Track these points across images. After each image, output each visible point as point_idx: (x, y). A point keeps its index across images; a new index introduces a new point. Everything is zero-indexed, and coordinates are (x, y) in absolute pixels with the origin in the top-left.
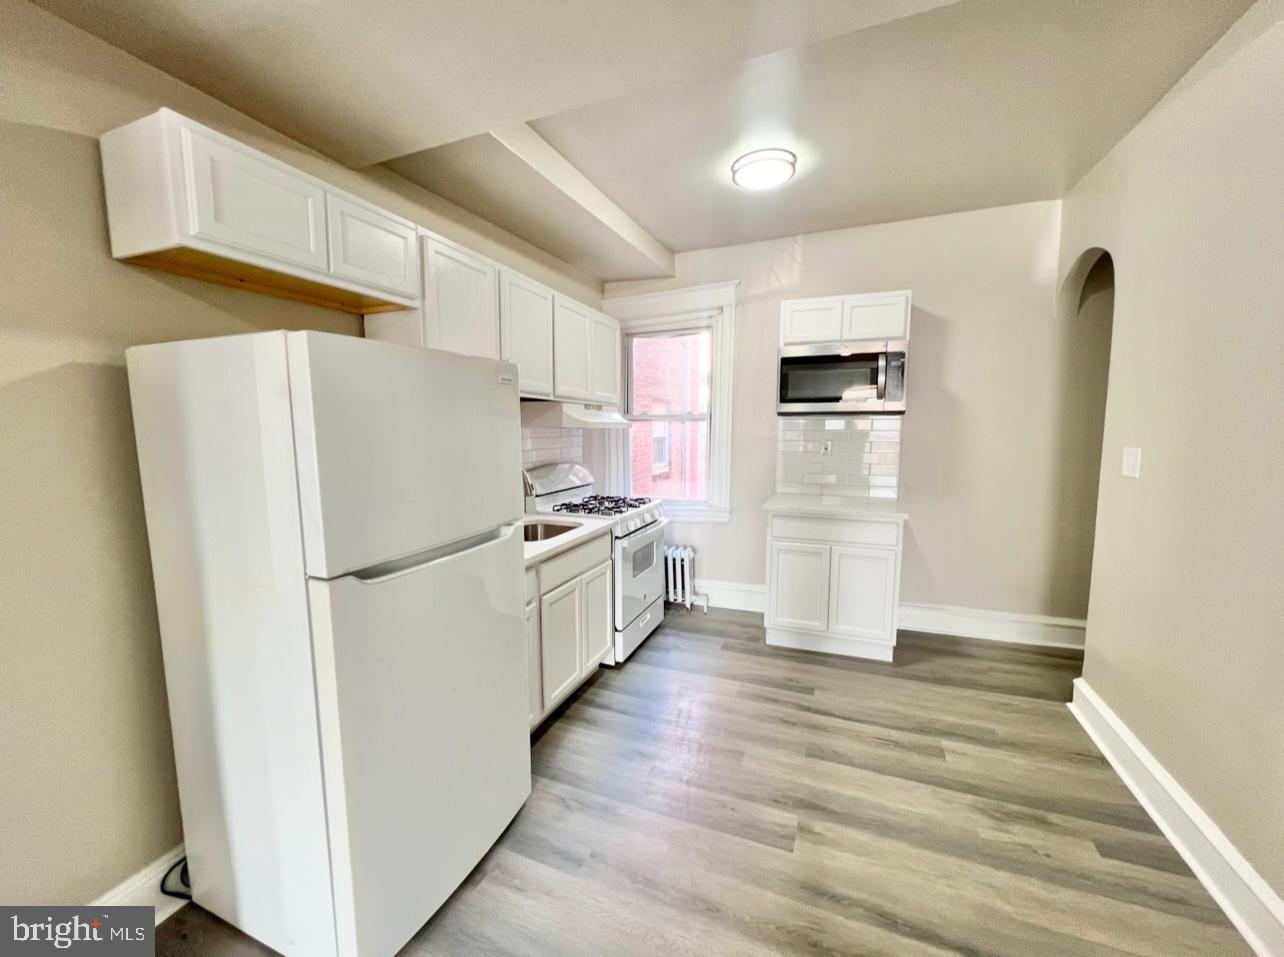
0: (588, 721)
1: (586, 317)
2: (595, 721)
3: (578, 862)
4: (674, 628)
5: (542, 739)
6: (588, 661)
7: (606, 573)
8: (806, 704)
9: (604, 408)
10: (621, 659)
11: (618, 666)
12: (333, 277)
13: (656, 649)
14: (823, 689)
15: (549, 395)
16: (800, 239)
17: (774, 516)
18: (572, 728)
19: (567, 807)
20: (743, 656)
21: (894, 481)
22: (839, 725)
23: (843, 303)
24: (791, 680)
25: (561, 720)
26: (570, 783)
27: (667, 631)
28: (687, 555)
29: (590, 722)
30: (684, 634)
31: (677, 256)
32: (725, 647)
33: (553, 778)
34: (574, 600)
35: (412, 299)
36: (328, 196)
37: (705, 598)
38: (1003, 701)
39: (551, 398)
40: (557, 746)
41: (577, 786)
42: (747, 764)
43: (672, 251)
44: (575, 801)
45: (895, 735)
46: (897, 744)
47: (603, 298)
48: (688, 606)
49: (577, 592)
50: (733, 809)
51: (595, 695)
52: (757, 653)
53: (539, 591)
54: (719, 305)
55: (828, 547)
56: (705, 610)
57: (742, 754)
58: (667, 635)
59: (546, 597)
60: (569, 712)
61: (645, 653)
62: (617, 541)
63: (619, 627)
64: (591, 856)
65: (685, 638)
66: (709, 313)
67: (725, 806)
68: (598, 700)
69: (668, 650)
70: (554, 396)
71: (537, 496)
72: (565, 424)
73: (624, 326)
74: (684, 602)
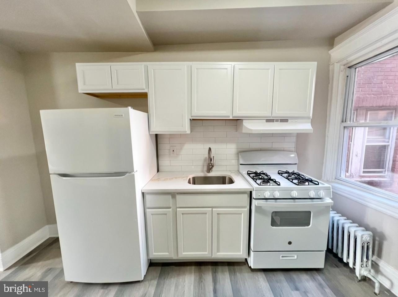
4: (327, 279)
9: (291, 121)
10: (252, 267)
12: (114, 90)
15: (229, 117)
27: (319, 278)
28: (362, 236)
30: (328, 290)
34: (206, 218)
35: (144, 89)
36: (111, 67)
39: (231, 118)
48: (358, 274)
49: (207, 215)
53: (176, 206)
56: (377, 290)
58: (314, 280)
59: (179, 209)
62: (253, 200)
63: (252, 249)
70: (233, 117)
71: (240, 164)
72: (244, 131)
73: (345, 62)
74: (354, 269)
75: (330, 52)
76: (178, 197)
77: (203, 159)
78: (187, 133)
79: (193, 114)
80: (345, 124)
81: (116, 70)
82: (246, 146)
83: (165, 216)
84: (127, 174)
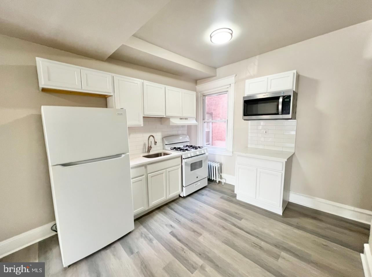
0: (165, 212)
1: (179, 92)
2: (167, 213)
3: (132, 253)
4: (210, 188)
5: (150, 215)
6: (169, 194)
7: (178, 169)
8: (235, 223)
9: (188, 119)
10: (185, 196)
11: (184, 197)
12: (83, 90)
13: (200, 194)
14: (247, 219)
15: (164, 116)
16: (257, 57)
17: (238, 155)
18: (159, 213)
19: (142, 236)
20: (226, 202)
21: (293, 145)
22: (242, 234)
23: (268, 78)
24: (237, 213)
25: (158, 210)
26: (147, 230)
27: (207, 189)
28: (217, 165)
29: (166, 213)
30: (212, 191)
31: (217, 69)
32: (222, 198)
33: (145, 227)
34: (163, 176)
35: (110, 93)
36: (81, 70)
37: (225, 180)
38: (324, 243)
39: (165, 117)
40: (152, 218)
41: (149, 231)
42: (201, 239)
43: (215, 68)
44: (145, 235)
45: (263, 244)
46: (261, 248)
47: (196, 85)
48: (217, 182)
49: (164, 174)
50: (185, 252)
51: (172, 205)
52: (231, 201)
53: (147, 173)
54: (229, 84)
55: (256, 168)
56: (223, 184)
57: (201, 235)
58: (206, 190)
59: (149, 175)
60: (162, 209)
61: (196, 195)
62: (183, 160)
63: (184, 186)
64: (137, 253)
65: (212, 192)
66: (227, 87)
67: (183, 250)
68: (173, 207)
69: (203, 195)
70: (166, 116)
71: (166, 145)
72: (171, 124)
73: (202, 93)
74: (216, 180)
75: (196, 86)
76: (148, 167)
77: (143, 144)
78: (141, 126)
79: (145, 114)
80: (204, 121)
81: (86, 74)
82: (166, 134)
83: (141, 181)
84: (123, 155)
